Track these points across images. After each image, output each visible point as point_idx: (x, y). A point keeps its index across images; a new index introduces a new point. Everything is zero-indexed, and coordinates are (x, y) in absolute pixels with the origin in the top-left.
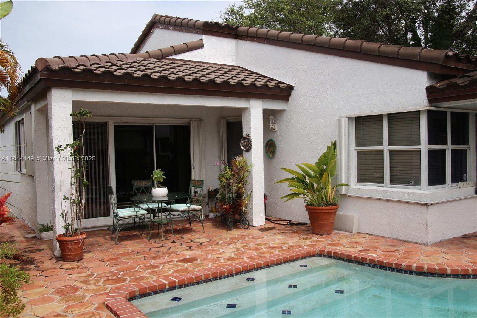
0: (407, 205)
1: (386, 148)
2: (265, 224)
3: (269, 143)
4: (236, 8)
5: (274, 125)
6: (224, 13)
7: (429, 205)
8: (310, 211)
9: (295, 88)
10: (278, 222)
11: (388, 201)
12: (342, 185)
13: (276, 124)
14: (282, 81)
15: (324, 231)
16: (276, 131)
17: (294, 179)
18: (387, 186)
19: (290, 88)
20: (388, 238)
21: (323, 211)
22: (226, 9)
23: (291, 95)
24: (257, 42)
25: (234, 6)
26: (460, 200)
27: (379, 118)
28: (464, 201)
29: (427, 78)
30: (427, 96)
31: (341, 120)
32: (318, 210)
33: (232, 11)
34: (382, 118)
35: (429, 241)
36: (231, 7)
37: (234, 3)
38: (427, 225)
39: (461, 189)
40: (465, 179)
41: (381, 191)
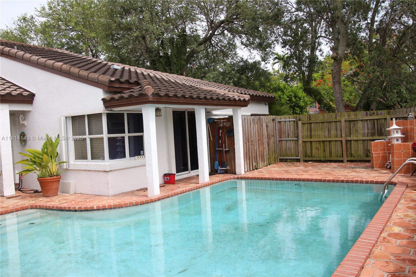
0: (98, 172)
1: (88, 137)
2: (15, 194)
3: (22, 135)
4: (28, 17)
5: (24, 122)
6: (17, 20)
7: (108, 171)
8: (40, 181)
9: (36, 95)
10: (28, 192)
11: (89, 171)
12: (64, 162)
13: (25, 120)
14: (28, 90)
15: (50, 194)
16: (26, 126)
17: (29, 160)
18: (89, 162)
19: (32, 95)
20: (90, 194)
21: (47, 181)
22: (18, 17)
23: (34, 100)
24: (10, 59)
25: (26, 15)
26: (136, 167)
27: (83, 116)
28: (139, 168)
29: (103, 93)
30: (103, 104)
31: (61, 119)
32: (44, 180)
33: (24, 19)
34: (85, 117)
35: (110, 194)
36: (23, 15)
37: (25, 13)
38: (108, 184)
39: (136, 160)
40: (142, 154)
41: (86, 164)
